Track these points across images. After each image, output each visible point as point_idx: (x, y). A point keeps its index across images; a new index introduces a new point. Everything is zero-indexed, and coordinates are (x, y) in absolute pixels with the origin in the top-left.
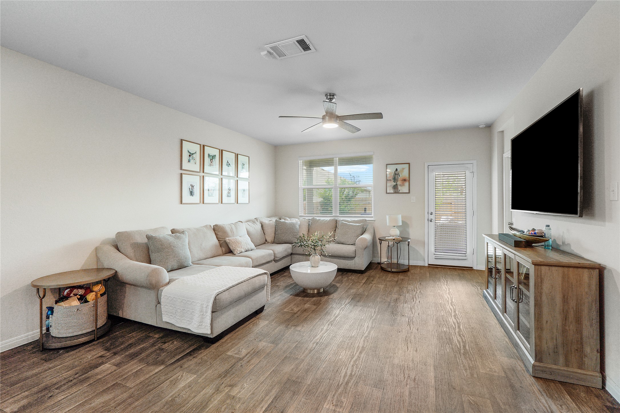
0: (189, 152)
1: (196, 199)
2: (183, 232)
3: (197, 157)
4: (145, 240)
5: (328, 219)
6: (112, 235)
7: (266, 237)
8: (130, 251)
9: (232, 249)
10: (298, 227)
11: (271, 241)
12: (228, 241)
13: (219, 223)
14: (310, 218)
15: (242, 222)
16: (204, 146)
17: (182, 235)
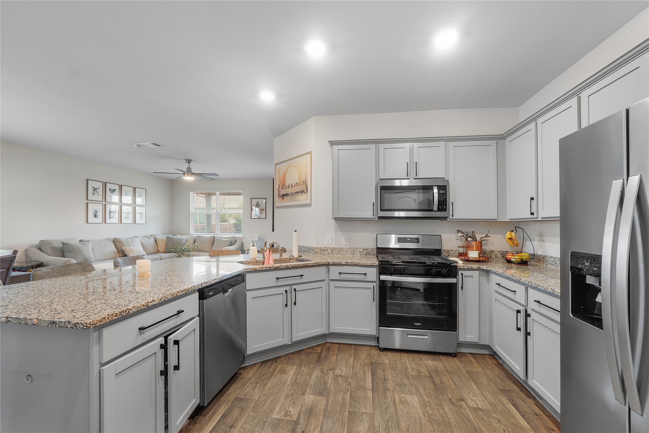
0: (93, 187)
1: (99, 219)
2: (88, 241)
3: (100, 191)
4: (61, 246)
5: (209, 236)
6: (37, 242)
7: (159, 249)
8: (50, 251)
9: (127, 254)
10: (184, 241)
11: (163, 252)
12: (124, 249)
13: (118, 236)
14: (197, 235)
15: (137, 237)
16: (106, 183)
17: (87, 243)
